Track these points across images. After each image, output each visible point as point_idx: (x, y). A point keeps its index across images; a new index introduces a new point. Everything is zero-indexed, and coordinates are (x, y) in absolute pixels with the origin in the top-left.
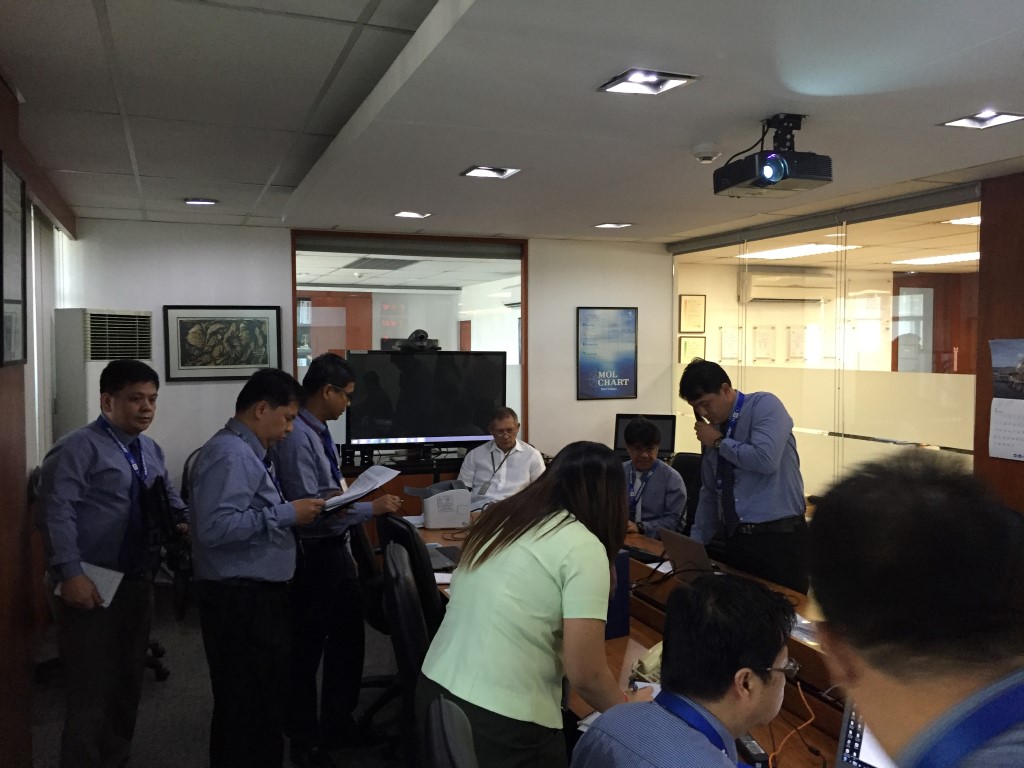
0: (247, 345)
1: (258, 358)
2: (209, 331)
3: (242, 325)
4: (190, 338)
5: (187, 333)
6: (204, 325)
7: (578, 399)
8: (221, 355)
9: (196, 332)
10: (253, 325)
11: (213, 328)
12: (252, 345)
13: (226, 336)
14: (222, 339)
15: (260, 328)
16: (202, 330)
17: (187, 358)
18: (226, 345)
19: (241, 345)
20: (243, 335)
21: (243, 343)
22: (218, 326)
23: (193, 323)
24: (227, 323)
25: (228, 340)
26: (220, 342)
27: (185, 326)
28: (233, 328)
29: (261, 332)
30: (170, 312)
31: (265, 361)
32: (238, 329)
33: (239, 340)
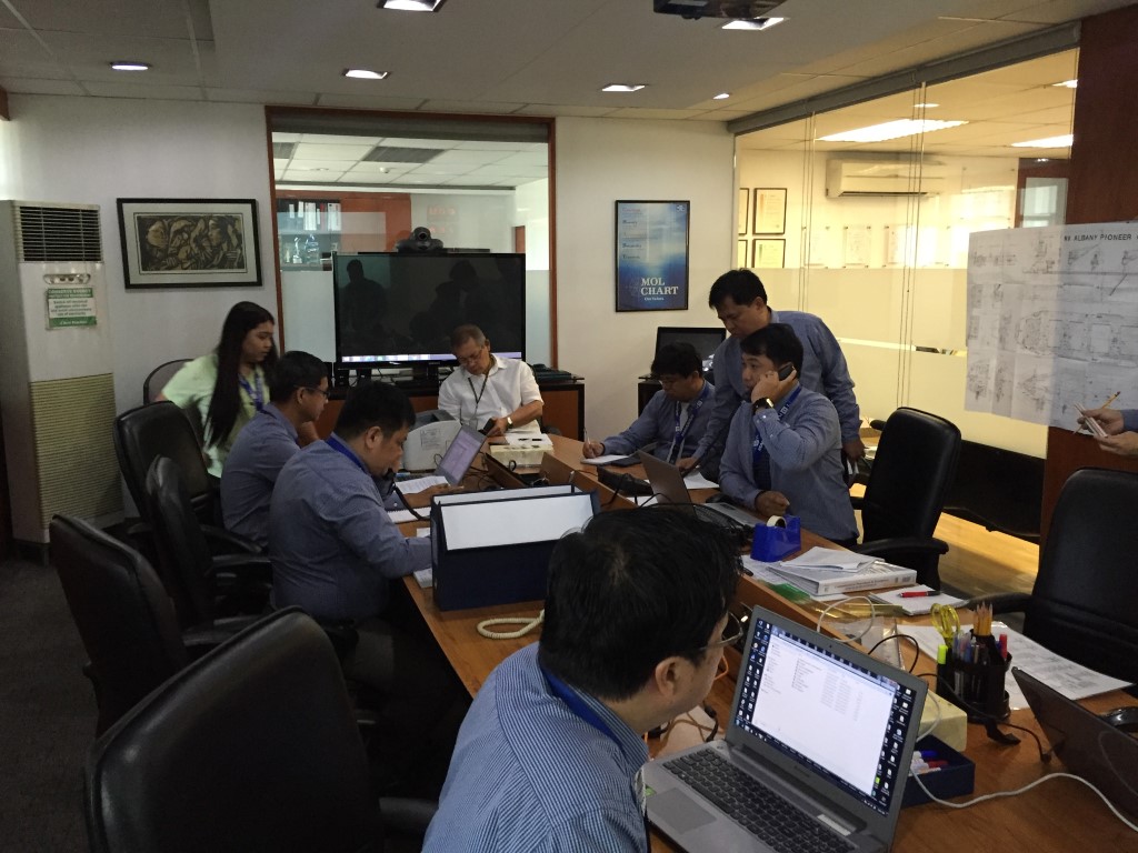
0: (219, 245)
1: (233, 261)
3: (211, 222)
4: (151, 238)
5: (147, 233)
6: (166, 222)
7: (617, 311)
8: (189, 257)
9: (156, 231)
10: (226, 222)
11: (176, 226)
12: (225, 246)
13: (193, 235)
14: (189, 238)
15: (233, 226)
16: (164, 229)
17: (148, 262)
18: (193, 245)
19: (211, 247)
20: (214, 233)
21: (214, 243)
22: (183, 223)
23: (153, 219)
24: (194, 219)
25: (195, 240)
26: (186, 242)
27: (144, 223)
28: (201, 225)
29: (235, 231)
30: (125, 206)
31: (241, 265)
32: (207, 227)
33: (209, 240)
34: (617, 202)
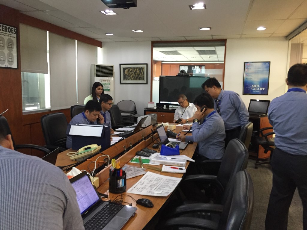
0: (139, 74)
1: (142, 78)
2: (130, 71)
3: (138, 69)
4: (126, 72)
8: (133, 77)
10: (141, 69)
11: (131, 70)
12: (140, 74)
13: (134, 72)
15: (142, 70)
16: (128, 70)
17: (125, 78)
18: (134, 74)
19: (137, 75)
21: (138, 74)
22: (132, 69)
23: (126, 68)
24: (134, 68)
25: (134, 73)
26: (132, 73)
27: (124, 69)
28: (136, 70)
29: (143, 71)
30: (122, 65)
31: (143, 79)
32: (137, 70)
33: (137, 73)
34: (245, 62)
